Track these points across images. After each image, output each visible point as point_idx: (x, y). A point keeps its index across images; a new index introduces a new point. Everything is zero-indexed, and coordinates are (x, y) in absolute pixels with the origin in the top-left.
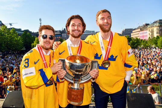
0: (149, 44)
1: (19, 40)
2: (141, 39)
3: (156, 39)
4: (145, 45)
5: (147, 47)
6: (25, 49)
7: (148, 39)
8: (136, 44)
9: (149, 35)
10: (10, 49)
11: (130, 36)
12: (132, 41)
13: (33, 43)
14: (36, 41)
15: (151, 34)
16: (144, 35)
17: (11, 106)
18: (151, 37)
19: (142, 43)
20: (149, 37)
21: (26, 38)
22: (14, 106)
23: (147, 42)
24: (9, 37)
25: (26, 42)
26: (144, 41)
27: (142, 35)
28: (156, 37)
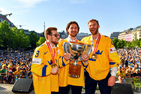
0: (133, 45)
1: (27, 39)
2: (126, 40)
3: (138, 41)
4: (130, 46)
5: (132, 47)
6: (31, 46)
7: (132, 41)
8: (122, 45)
9: (133, 37)
10: (19, 46)
11: (118, 38)
12: (119, 43)
13: (38, 42)
14: (40, 40)
15: (134, 37)
16: (129, 37)
17: (19, 90)
18: (134, 39)
19: (127, 44)
20: (133, 39)
21: (32, 37)
22: (21, 91)
23: (131, 43)
24: (19, 36)
25: (32, 40)
27: (127, 38)
28: (139, 39)
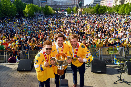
2: (107, 6)
3: (118, 7)
4: (110, 11)
5: (111, 12)
6: (18, 14)
7: (112, 6)
8: (103, 11)
9: (114, 3)
11: (100, 4)
12: (101, 9)
13: (25, 9)
14: (27, 7)
15: (115, 3)
16: (110, 3)
18: (115, 5)
19: (108, 10)
20: (114, 5)
23: (111, 9)
25: (19, 8)
26: (109, 8)
27: (108, 3)
